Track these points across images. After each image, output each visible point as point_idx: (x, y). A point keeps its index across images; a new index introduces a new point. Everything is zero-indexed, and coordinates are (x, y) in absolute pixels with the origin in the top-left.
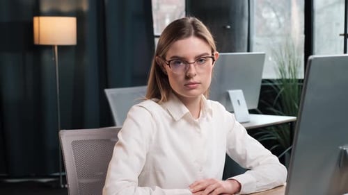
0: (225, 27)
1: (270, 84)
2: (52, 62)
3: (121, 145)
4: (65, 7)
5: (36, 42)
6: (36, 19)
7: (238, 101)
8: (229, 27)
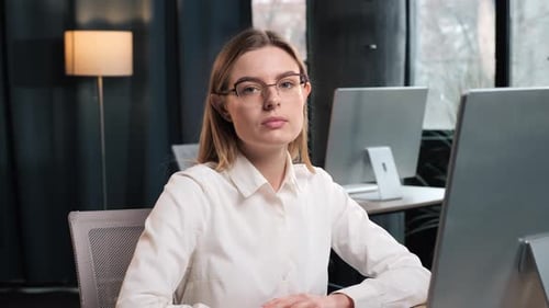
0: (368, 47)
1: (441, 138)
2: (95, 103)
3: (148, 237)
4: (115, 16)
5: (69, 71)
6: (68, 35)
7: (384, 165)
8: (374, 47)
